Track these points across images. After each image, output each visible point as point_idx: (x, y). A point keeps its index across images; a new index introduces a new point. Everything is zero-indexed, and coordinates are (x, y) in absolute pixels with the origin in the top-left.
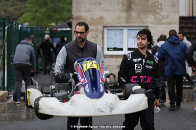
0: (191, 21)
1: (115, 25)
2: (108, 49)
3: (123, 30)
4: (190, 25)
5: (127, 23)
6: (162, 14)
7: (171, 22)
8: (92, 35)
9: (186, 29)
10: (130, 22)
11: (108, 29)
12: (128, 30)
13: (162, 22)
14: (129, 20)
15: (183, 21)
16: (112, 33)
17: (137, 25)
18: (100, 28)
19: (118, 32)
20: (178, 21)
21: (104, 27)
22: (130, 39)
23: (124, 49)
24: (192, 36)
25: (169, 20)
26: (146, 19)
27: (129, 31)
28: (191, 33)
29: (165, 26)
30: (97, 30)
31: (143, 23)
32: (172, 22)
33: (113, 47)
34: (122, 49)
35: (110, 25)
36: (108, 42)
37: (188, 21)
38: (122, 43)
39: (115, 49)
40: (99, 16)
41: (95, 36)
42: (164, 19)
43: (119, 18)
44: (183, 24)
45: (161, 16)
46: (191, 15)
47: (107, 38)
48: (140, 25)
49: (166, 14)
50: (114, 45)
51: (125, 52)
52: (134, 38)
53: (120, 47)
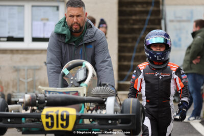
3: (23, 6)
9: (139, 6)
12: (33, 6)
19: (16, 10)
22: (35, 23)
23: (25, 39)
24: (148, 17)
27: (34, 8)
28: (147, 12)
33: (7, 35)
34: (21, 40)
38: (21, 28)
39: (10, 39)
50: (9, 33)
51: (28, 44)
52: (42, 20)
53: (20, 36)
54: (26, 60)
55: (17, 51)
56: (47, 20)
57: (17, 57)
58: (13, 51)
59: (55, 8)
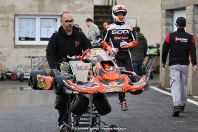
0: (106, 10)
1: (27, 14)
2: (20, 39)
3: (35, 19)
4: (105, 14)
5: (39, 11)
6: (76, 2)
7: (85, 11)
8: (2, 23)
10: (43, 11)
11: (19, 18)
12: (41, 19)
13: (76, 11)
14: (42, 9)
15: (98, 10)
16: (24, 22)
17: (50, 14)
18: (11, 16)
19: (30, 21)
20: (92, 10)
21: (16, 15)
22: (42, 29)
23: (36, 39)
25: (84, 9)
26: (59, 8)
29: (79, 15)
30: (8, 19)
31: (56, 11)
32: (87, 11)
33: (25, 37)
34: (33, 39)
35: (21, 14)
36: (19, 31)
37: (103, 10)
38: (34, 32)
39: (27, 39)
40: (10, 4)
41: (6, 25)
42: (79, 8)
43: (31, 6)
44: (98, 14)
45: (76, 4)
46: (107, 4)
47: (19, 27)
48: (53, 14)
49: (81, 2)
50: (26, 35)
51: (38, 42)
52: (47, 27)
53: (32, 37)
54: (37, 52)
55: (32, 46)
56: (50, 27)
57: (31, 50)
58: (29, 46)
59: (55, 20)
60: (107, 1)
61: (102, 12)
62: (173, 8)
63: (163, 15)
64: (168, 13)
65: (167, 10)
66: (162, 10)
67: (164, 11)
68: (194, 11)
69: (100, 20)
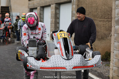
60: (7, 5)
61: (5, 9)
62: (33, 8)
63: (28, 11)
64: (31, 10)
65: (30, 9)
66: (28, 8)
67: (29, 9)
68: (40, 9)
69: (4, 13)
